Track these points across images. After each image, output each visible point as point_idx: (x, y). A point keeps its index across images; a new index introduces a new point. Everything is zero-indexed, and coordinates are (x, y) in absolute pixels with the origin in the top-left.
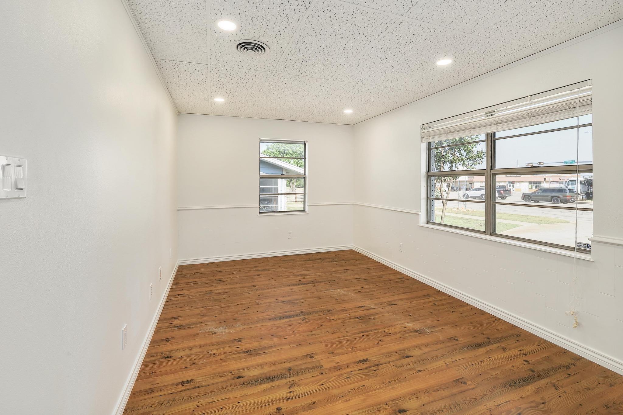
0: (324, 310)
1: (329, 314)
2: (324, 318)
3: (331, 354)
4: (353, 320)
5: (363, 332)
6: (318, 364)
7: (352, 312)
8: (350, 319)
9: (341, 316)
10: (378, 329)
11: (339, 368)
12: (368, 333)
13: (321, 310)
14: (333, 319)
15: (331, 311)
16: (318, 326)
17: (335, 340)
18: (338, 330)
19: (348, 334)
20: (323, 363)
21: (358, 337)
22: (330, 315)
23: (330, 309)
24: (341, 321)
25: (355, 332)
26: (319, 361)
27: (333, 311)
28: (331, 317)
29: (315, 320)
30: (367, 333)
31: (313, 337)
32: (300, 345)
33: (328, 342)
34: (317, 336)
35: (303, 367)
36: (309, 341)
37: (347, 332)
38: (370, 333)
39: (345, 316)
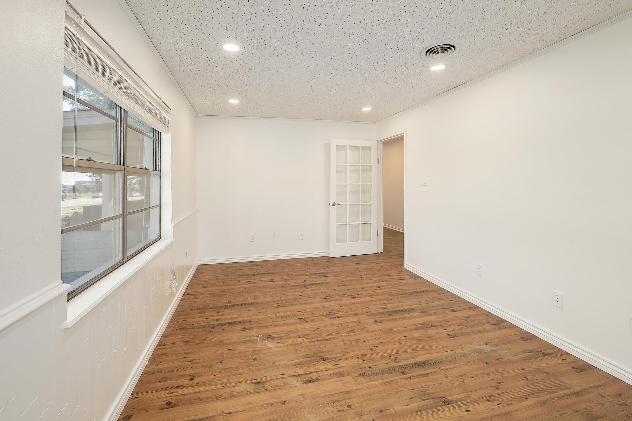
0: (371, 377)
1: (363, 368)
2: (369, 361)
3: (361, 322)
4: (333, 356)
5: (327, 340)
6: (371, 317)
7: (330, 369)
8: (336, 358)
9: (347, 363)
10: (310, 342)
11: (355, 314)
12: (321, 339)
13: (375, 377)
14: (358, 358)
15: (360, 375)
16: (376, 348)
17: (357, 333)
18: (353, 343)
19: (343, 338)
20: (367, 318)
21: (334, 335)
22: (362, 366)
23: (362, 379)
24: (348, 355)
25: (335, 340)
26: (370, 318)
27: (357, 375)
28: (360, 361)
29: (382, 358)
30: (323, 338)
31: (379, 337)
32: (389, 330)
33: (364, 331)
34: (375, 337)
35: (381, 316)
36: (381, 332)
37: (344, 341)
38: (320, 339)
39: (342, 363)
